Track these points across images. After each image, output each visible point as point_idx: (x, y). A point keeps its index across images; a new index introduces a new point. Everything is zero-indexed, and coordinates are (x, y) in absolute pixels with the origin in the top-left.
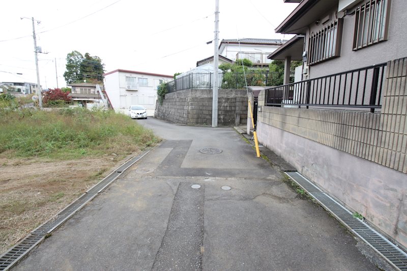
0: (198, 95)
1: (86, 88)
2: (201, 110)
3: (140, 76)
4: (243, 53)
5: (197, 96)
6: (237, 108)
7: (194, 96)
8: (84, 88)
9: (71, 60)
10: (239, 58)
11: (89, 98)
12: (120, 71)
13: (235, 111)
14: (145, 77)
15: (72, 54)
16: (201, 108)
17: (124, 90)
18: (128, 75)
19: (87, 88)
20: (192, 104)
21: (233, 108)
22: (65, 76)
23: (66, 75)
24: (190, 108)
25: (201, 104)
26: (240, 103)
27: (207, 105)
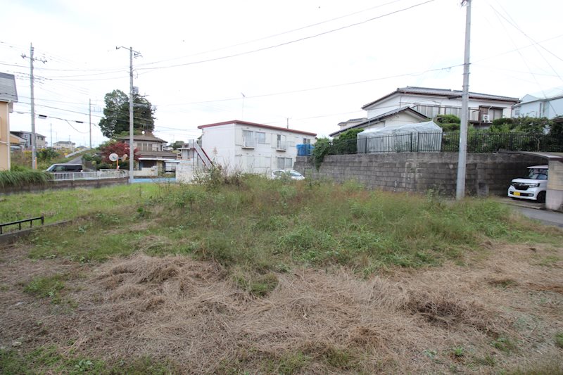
0: (426, 159)
1: (145, 142)
2: (432, 178)
3: (257, 129)
4: (450, 107)
5: (425, 161)
6: (479, 177)
7: (420, 160)
8: (142, 143)
9: (112, 103)
10: (447, 114)
11: (155, 157)
12: (238, 123)
13: (475, 180)
14: (263, 130)
15: (113, 95)
16: (431, 176)
17: (240, 148)
18: (245, 128)
19: (148, 143)
20: (419, 171)
21: (473, 177)
22: (100, 125)
23: (102, 123)
24: (417, 176)
25: (431, 171)
26: (483, 170)
27: (439, 172)
